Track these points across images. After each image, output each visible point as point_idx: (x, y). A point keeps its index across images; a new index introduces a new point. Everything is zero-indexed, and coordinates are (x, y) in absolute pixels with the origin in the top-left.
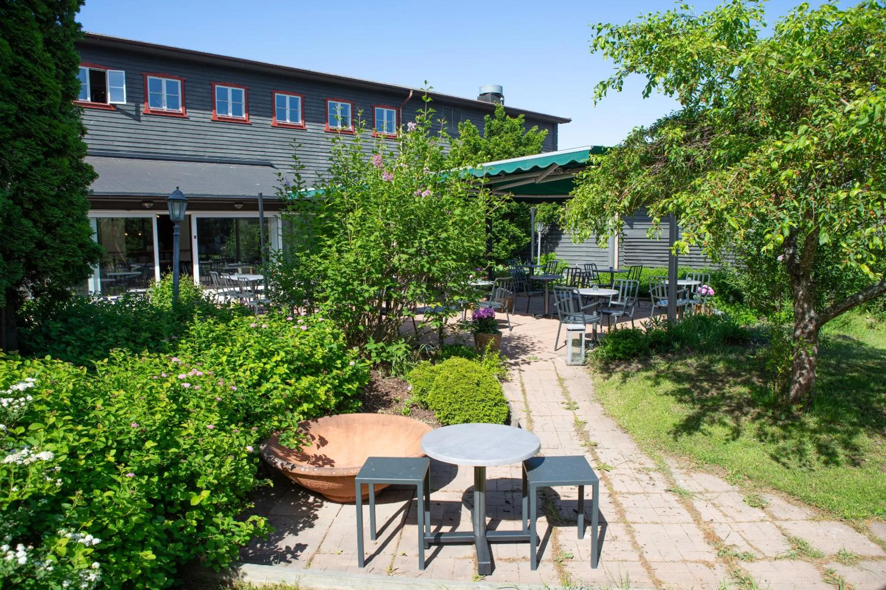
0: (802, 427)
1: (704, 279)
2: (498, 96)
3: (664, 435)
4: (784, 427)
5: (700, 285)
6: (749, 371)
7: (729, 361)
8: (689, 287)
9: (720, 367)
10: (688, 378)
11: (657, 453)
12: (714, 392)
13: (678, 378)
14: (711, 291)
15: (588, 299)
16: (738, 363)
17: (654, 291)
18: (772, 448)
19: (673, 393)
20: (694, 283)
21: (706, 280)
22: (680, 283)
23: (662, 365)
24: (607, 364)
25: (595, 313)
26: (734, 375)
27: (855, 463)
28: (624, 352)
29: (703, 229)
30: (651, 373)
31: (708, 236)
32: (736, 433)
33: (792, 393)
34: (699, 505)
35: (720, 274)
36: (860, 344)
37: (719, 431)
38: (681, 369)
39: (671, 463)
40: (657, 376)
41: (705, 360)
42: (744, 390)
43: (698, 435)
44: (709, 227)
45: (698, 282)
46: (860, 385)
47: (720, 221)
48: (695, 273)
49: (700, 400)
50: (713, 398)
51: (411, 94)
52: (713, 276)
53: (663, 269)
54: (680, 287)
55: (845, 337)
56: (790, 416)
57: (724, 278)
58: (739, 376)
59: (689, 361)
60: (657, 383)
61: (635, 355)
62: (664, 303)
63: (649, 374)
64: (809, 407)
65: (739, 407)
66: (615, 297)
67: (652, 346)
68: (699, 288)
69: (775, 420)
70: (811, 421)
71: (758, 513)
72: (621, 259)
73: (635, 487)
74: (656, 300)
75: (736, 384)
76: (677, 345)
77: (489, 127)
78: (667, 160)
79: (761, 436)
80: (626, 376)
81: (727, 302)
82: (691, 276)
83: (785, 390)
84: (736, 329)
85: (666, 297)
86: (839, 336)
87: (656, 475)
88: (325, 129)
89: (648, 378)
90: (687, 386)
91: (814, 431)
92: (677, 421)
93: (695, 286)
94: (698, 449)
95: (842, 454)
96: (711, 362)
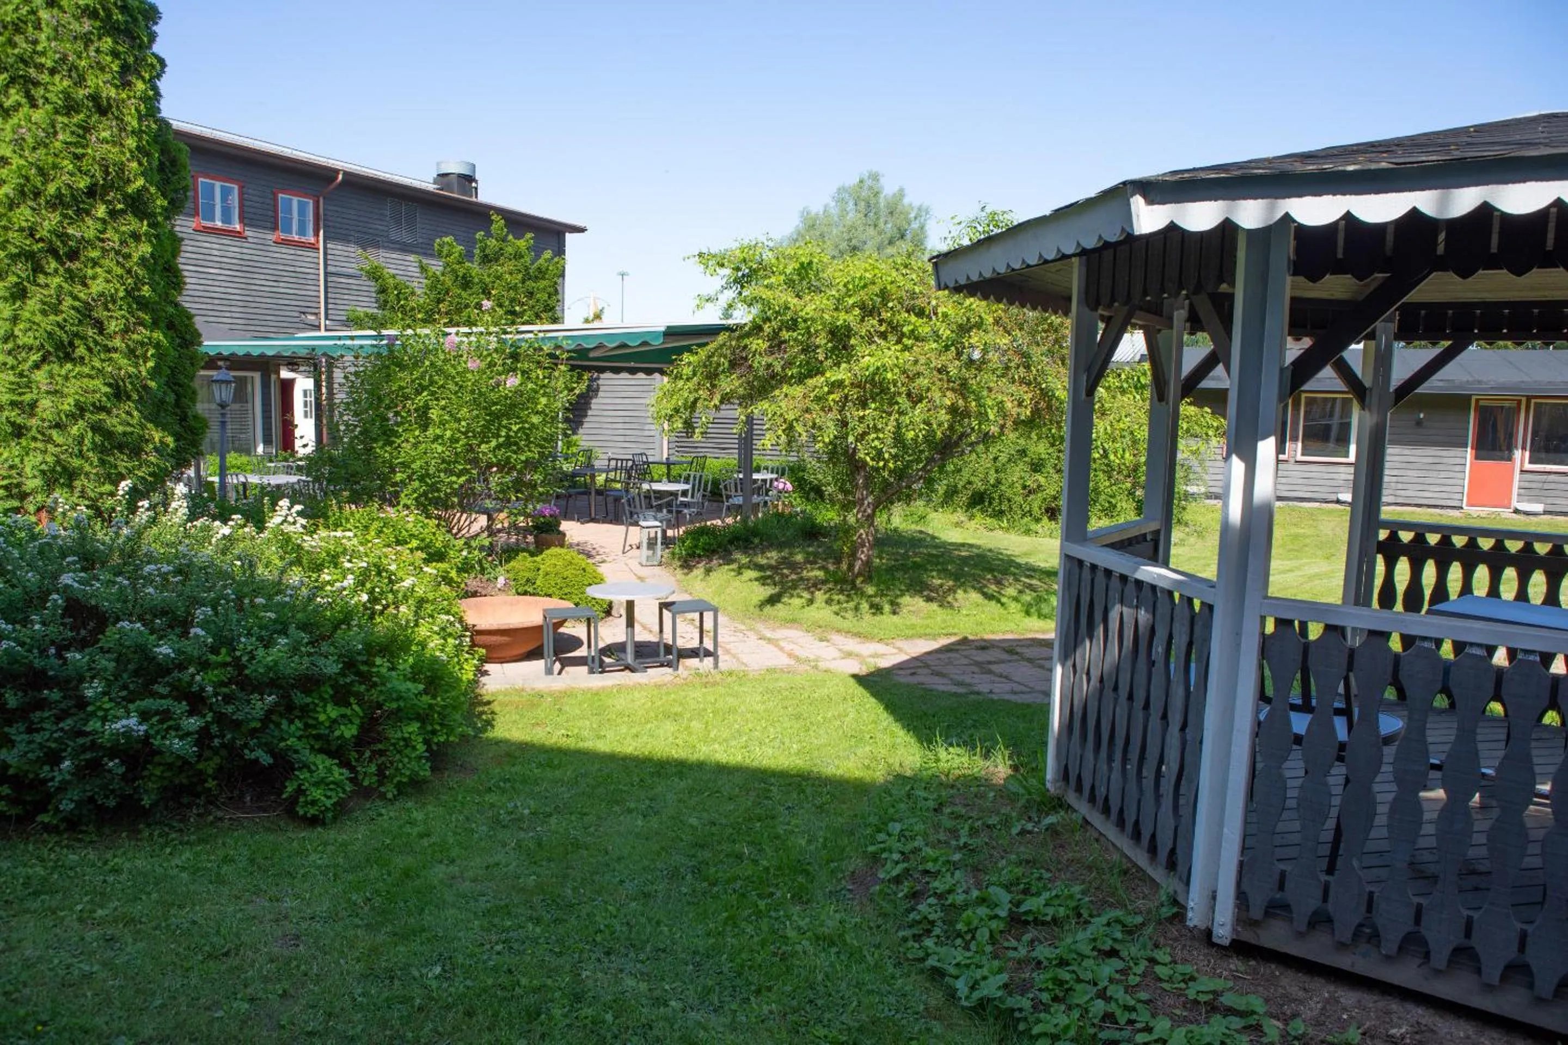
0: (863, 594)
1: (781, 472)
2: (468, 180)
3: (752, 609)
4: (848, 596)
5: (776, 480)
6: (825, 560)
7: (808, 553)
8: (764, 481)
9: (799, 558)
10: (770, 567)
11: (747, 621)
12: (794, 577)
13: (760, 568)
14: (789, 487)
15: (660, 494)
16: (816, 555)
17: (725, 487)
18: (835, 608)
19: (756, 579)
20: (769, 476)
21: (783, 474)
22: (755, 476)
23: (745, 560)
24: (685, 561)
25: (665, 511)
26: (811, 563)
27: (894, 613)
28: (704, 549)
29: (780, 432)
30: (734, 566)
31: (783, 437)
32: (811, 602)
33: (857, 568)
34: (782, 644)
35: (800, 466)
36: (933, 538)
37: (796, 602)
38: (762, 561)
39: (760, 627)
40: (740, 568)
41: (785, 553)
42: (820, 574)
43: (780, 606)
44: (784, 431)
45: (774, 476)
46: (916, 566)
47: (791, 427)
48: (770, 464)
49: (781, 582)
50: (792, 580)
51: (340, 177)
52: (792, 469)
53: (732, 458)
54: (756, 481)
55: (921, 532)
56: (854, 587)
57: (803, 471)
58: (816, 563)
59: (769, 555)
60: (740, 574)
61: (714, 552)
62: (738, 500)
63: (731, 567)
64: (869, 579)
65: (815, 585)
66: (685, 493)
67: (731, 542)
68: (776, 483)
69: (841, 591)
70: (870, 590)
71: (825, 643)
72: (672, 445)
73: (732, 639)
74: (728, 497)
75: (812, 570)
76: (756, 541)
77: (483, 250)
78: (750, 367)
79: (829, 602)
80: (708, 571)
81: (808, 499)
82: (766, 468)
83: (851, 567)
84: (814, 525)
85: (739, 493)
86: (916, 531)
87: (748, 633)
88: (194, 225)
89: (733, 570)
90: (768, 573)
91: (870, 596)
92: (761, 598)
93: (771, 480)
94: (781, 614)
95: (887, 608)
96: (791, 554)
